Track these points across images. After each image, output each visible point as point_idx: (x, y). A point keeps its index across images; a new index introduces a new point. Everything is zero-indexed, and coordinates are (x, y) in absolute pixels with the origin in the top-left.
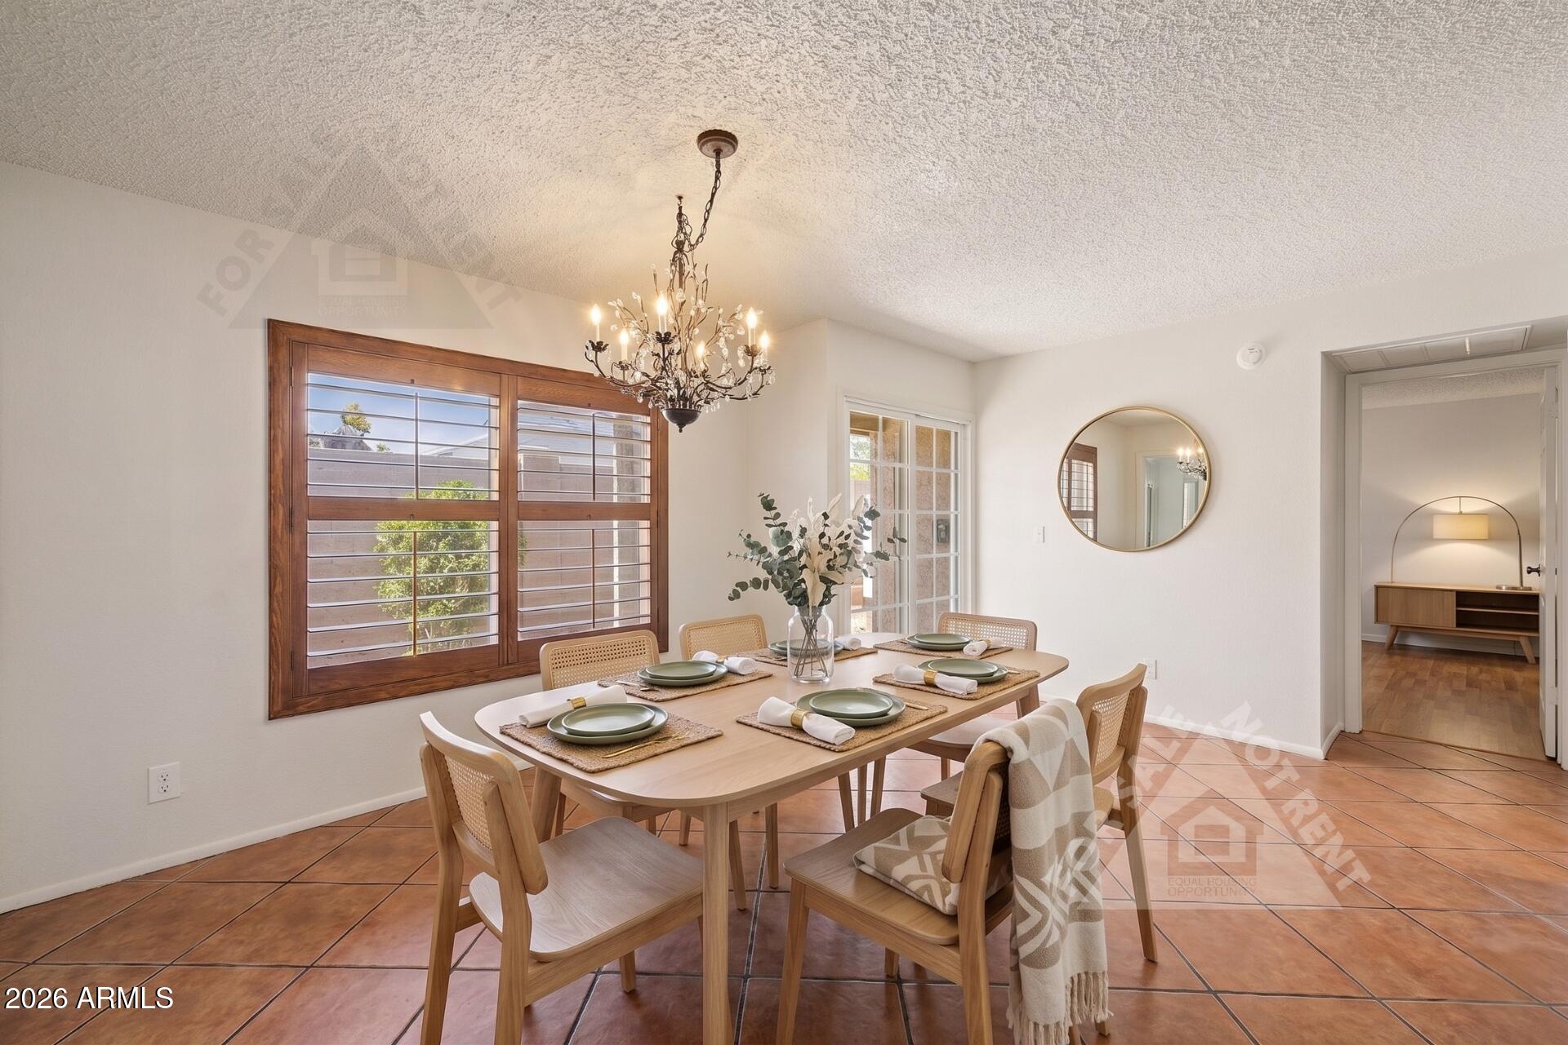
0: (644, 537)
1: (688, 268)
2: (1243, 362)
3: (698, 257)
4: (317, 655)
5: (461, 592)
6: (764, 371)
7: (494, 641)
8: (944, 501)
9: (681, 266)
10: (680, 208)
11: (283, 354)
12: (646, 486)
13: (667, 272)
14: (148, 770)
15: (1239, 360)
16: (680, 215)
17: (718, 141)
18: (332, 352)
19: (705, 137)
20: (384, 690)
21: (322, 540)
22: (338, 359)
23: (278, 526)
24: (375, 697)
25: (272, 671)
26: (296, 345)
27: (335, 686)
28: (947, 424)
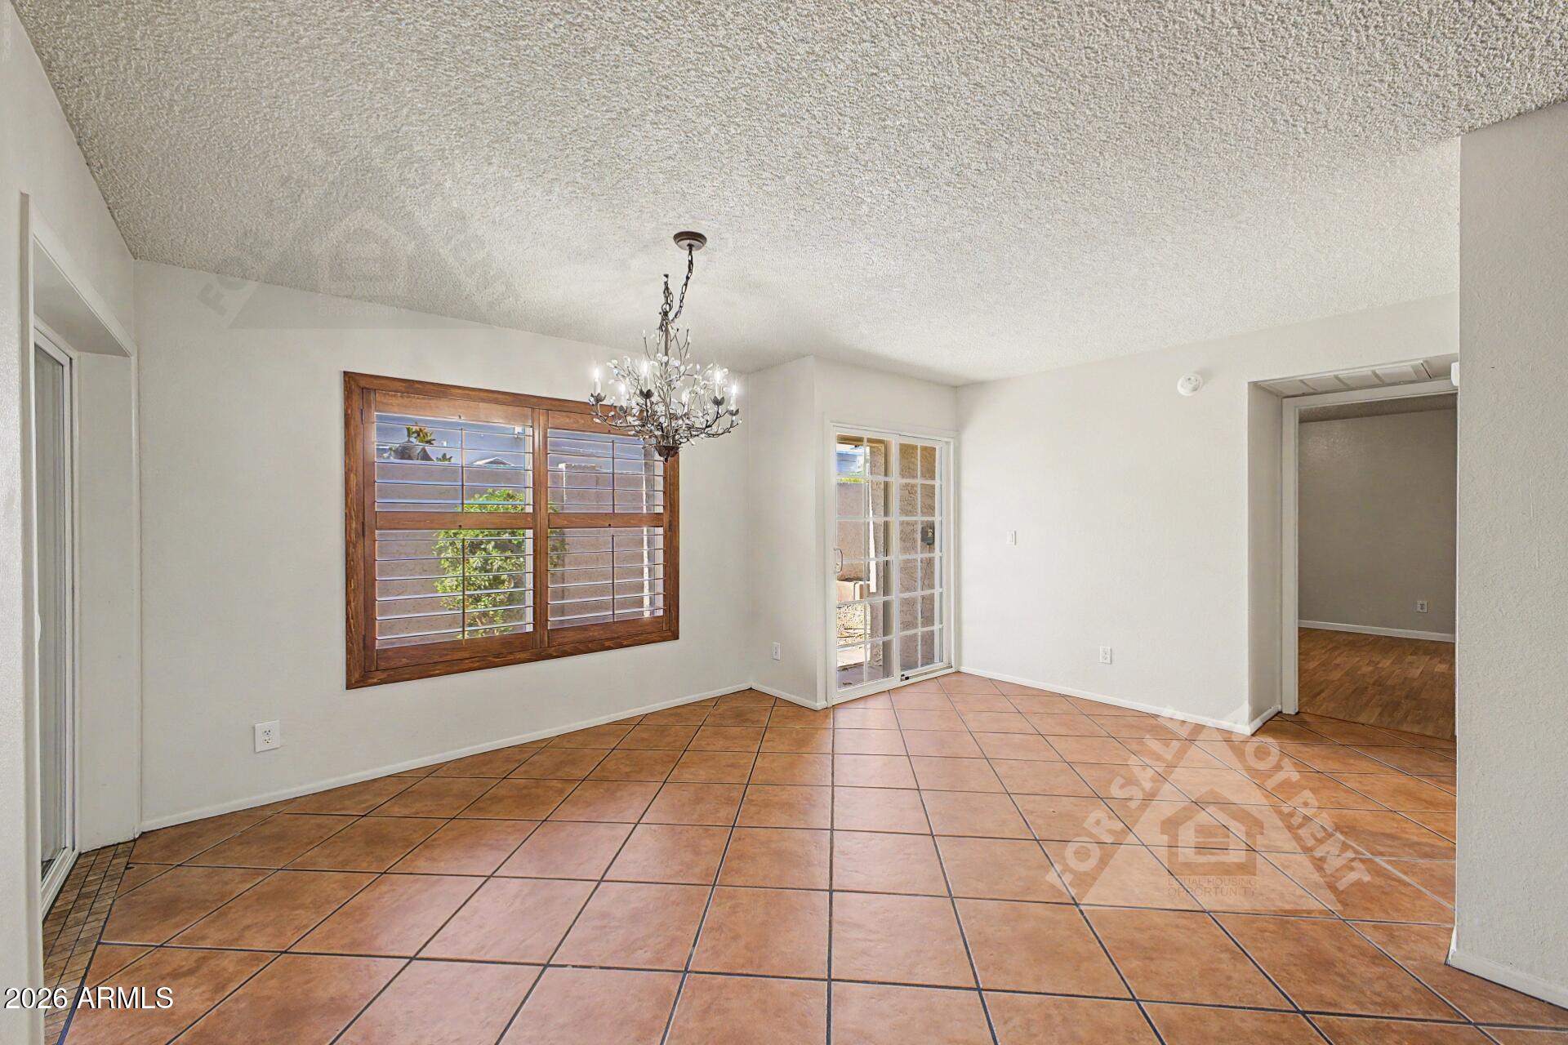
0: (660, 542)
1: (672, 332)
2: (1183, 390)
3: (678, 325)
4: (383, 639)
5: (508, 588)
6: (733, 414)
7: (530, 628)
8: (930, 509)
9: (667, 331)
10: (666, 283)
11: (356, 397)
12: (660, 498)
13: (656, 336)
14: (254, 728)
15: (1179, 388)
16: (667, 288)
17: (691, 239)
18: (395, 396)
19: (679, 237)
20: (438, 667)
21: (387, 546)
22: (399, 401)
23: (353, 536)
24: (432, 673)
25: (349, 651)
26: (365, 391)
27: (399, 664)
28: (931, 442)
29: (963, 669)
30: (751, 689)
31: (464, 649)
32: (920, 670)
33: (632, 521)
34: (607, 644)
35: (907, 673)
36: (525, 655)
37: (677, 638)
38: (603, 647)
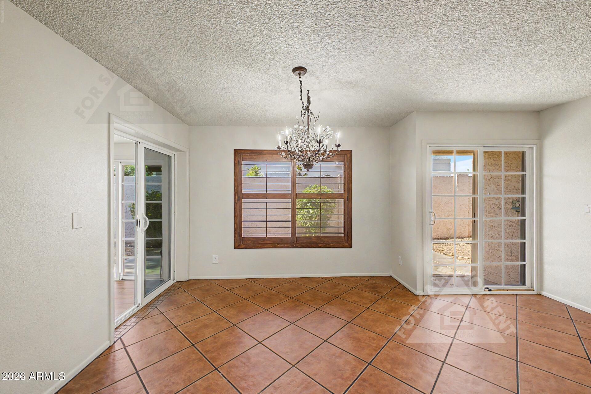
4: (244, 234)
10: (308, 94)
11: (237, 157)
12: (342, 187)
14: (212, 256)
18: (248, 155)
19: (295, 70)
20: (260, 245)
21: (246, 204)
22: (249, 157)
23: (236, 201)
24: (258, 247)
25: (235, 237)
26: (240, 154)
27: (249, 243)
28: (521, 148)
29: (544, 293)
30: (391, 276)
31: (267, 240)
32: (503, 287)
33: (330, 197)
34: (319, 245)
35: (490, 287)
36: (287, 245)
37: (351, 247)
38: (317, 246)
